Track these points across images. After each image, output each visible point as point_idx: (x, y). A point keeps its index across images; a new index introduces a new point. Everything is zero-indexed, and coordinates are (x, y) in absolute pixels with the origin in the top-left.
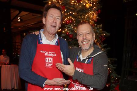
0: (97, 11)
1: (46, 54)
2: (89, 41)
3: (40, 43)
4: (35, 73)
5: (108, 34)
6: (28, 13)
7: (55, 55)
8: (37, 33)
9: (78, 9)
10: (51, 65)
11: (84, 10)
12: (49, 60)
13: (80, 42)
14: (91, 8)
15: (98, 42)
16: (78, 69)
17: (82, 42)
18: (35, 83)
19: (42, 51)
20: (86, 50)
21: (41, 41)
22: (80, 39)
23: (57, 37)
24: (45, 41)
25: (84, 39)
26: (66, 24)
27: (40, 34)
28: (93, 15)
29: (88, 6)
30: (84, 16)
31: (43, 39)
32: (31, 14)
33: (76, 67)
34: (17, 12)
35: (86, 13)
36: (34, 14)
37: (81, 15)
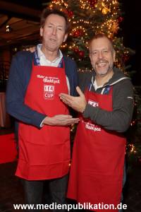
0: (118, 18)
1: (46, 80)
2: (107, 62)
3: (36, 64)
4: (28, 107)
5: (133, 52)
6: (20, 20)
7: (59, 82)
8: (32, 50)
9: (91, 16)
10: (52, 95)
11: (100, 18)
12: (49, 89)
13: (93, 64)
14: (109, 15)
15: (119, 62)
16: (91, 103)
17: (97, 64)
18: (29, 121)
19: (39, 76)
20: (103, 75)
21: (38, 61)
22: (94, 59)
23: (61, 56)
24: (44, 61)
25: (99, 60)
26: (74, 36)
27: (37, 51)
28: (112, 25)
29: (104, 11)
30: (99, 25)
31: (41, 58)
32: (25, 21)
33: (87, 99)
34: (6, 18)
35: (103, 22)
36: (29, 22)
37: (95, 25)
